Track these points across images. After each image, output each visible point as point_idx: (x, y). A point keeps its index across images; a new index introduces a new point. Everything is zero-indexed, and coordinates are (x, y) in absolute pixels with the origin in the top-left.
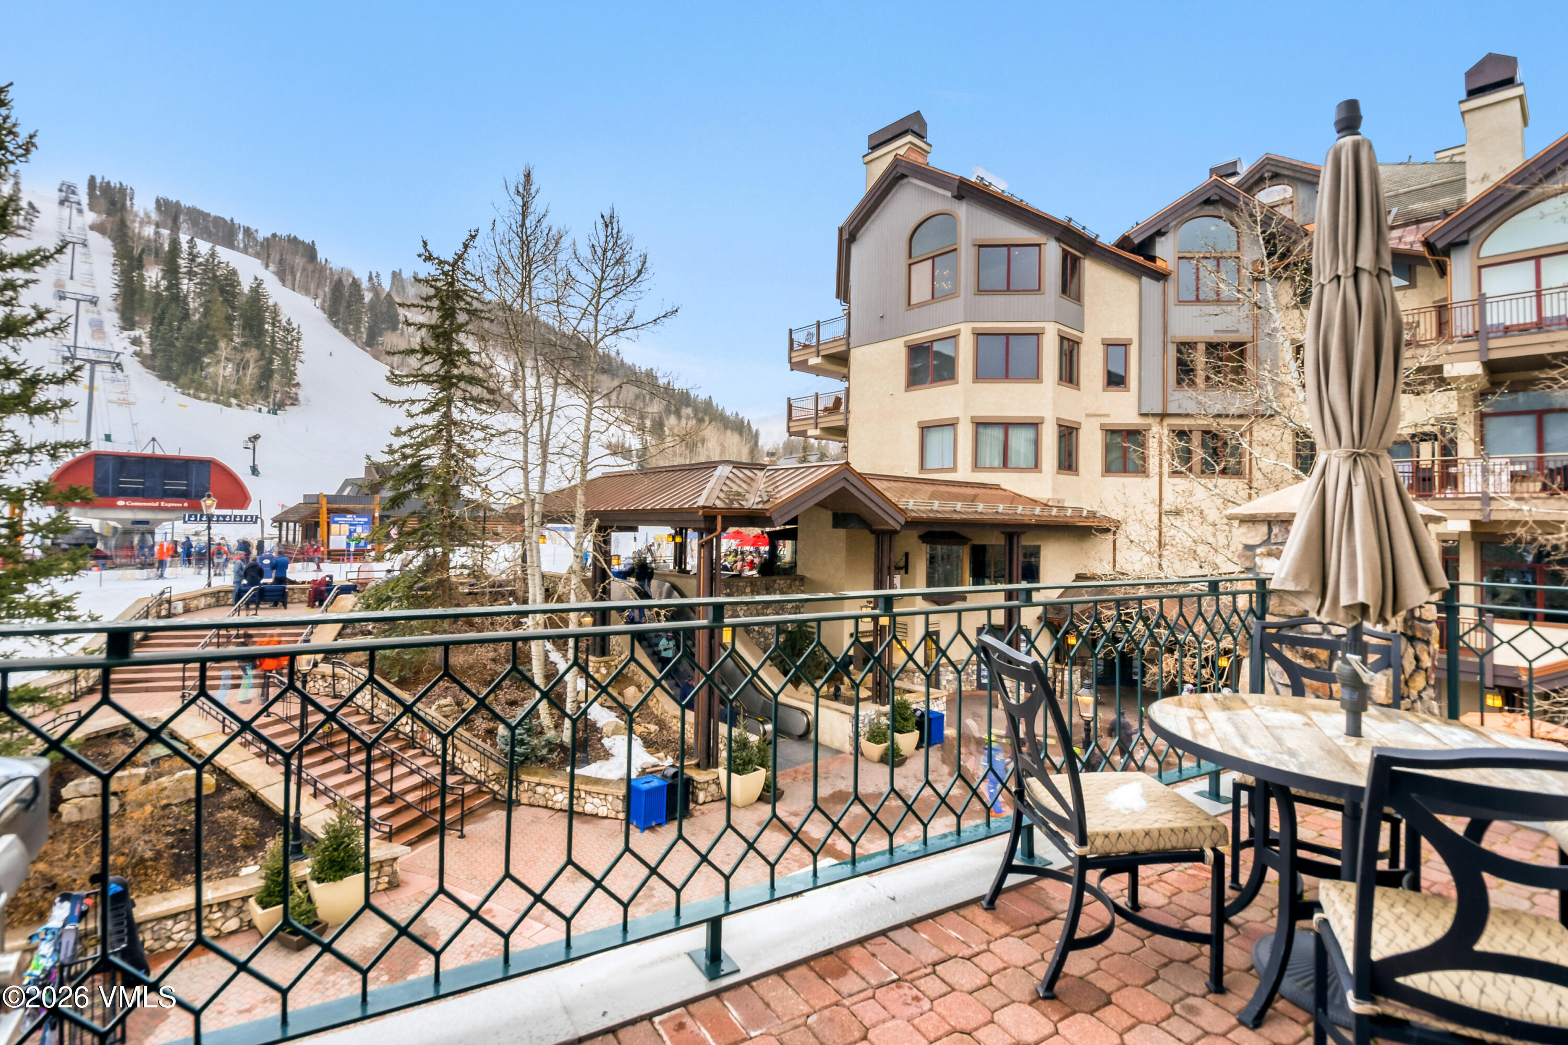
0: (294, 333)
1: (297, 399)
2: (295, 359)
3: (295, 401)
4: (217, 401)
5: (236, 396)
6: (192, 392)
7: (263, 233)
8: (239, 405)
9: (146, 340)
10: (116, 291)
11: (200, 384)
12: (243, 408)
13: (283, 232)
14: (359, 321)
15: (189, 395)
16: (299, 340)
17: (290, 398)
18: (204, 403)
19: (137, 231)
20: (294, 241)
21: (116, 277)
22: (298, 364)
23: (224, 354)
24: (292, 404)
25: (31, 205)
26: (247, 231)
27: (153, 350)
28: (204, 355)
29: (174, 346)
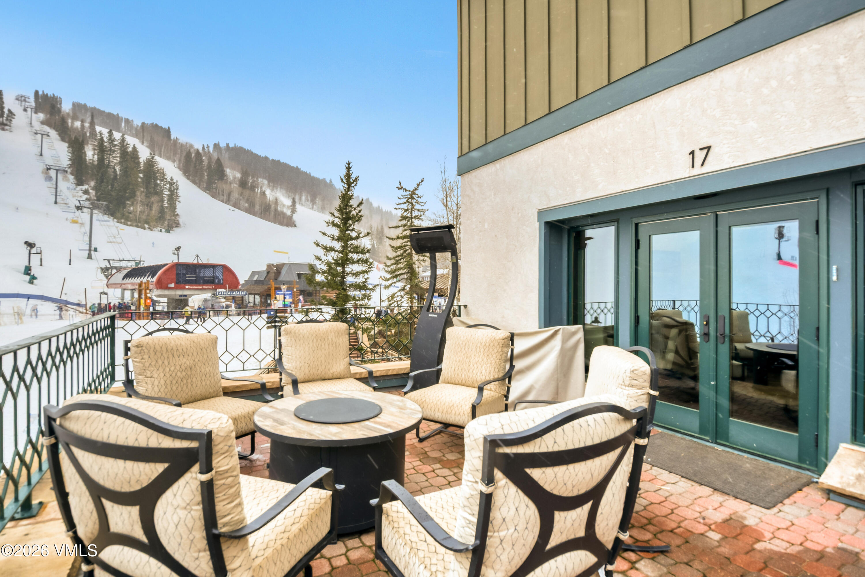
0: (174, 186)
1: (178, 224)
2: (176, 200)
3: (178, 225)
4: (137, 226)
5: (147, 223)
6: (123, 221)
7: (137, 122)
8: (149, 228)
9: (93, 192)
10: (70, 162)
11: (128, 217)
12: (152, 230)
13: (148, 121)
14: (202, 175)
15: (121, 223)
16: (177, 189)
17: (176, 223)
18: (131, 228)
19: (70, 124)
20: (156, 127)
21: (70, 154)
22: (177, 203)
23: (139, 199)
24: (177, 227)
25: (9, 111)
26: (127, 121)
27: (97, 197)
28: (128, 200)
29: (111, 195)
